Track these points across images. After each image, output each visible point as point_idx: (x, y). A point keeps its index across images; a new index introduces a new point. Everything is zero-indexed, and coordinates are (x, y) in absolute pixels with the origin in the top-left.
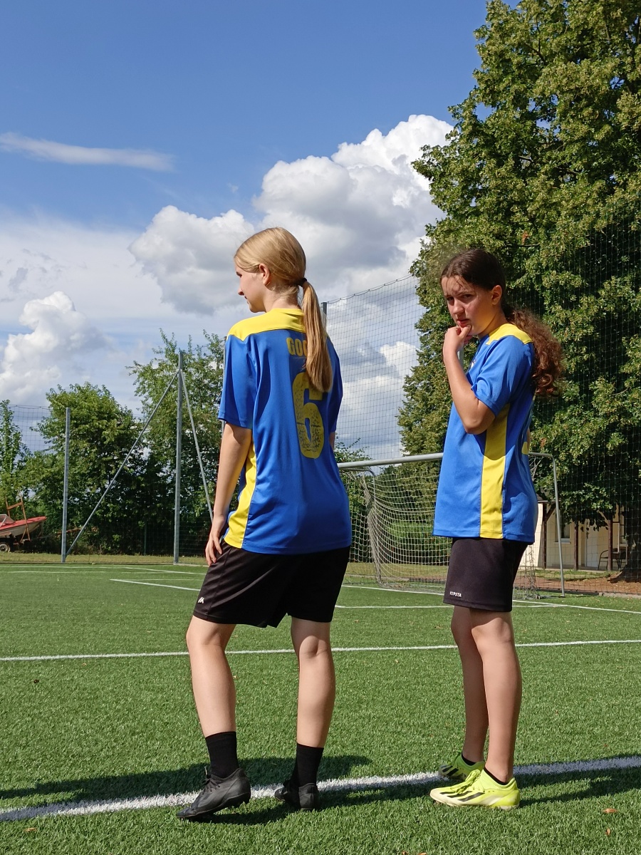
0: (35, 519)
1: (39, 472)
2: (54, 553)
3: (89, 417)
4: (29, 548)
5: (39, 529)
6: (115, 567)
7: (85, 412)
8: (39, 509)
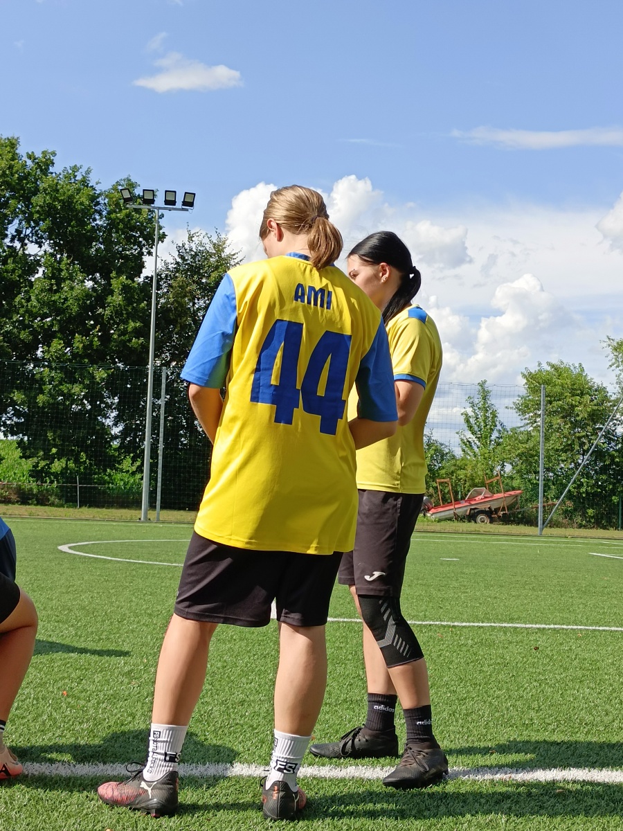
0: (512, 493)
1: (514, 448)
2: (531, 526)
3: (562, 394)
4: (506, 520)
5: (516, 503)
6: (592, 541)
7: (558, 389)
8: (516, 483)
